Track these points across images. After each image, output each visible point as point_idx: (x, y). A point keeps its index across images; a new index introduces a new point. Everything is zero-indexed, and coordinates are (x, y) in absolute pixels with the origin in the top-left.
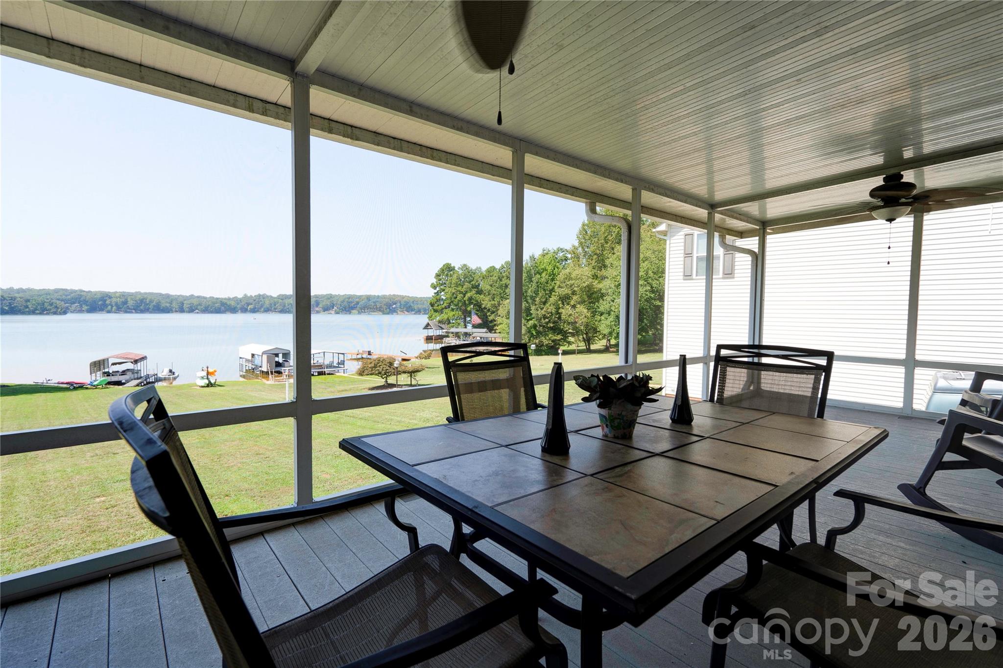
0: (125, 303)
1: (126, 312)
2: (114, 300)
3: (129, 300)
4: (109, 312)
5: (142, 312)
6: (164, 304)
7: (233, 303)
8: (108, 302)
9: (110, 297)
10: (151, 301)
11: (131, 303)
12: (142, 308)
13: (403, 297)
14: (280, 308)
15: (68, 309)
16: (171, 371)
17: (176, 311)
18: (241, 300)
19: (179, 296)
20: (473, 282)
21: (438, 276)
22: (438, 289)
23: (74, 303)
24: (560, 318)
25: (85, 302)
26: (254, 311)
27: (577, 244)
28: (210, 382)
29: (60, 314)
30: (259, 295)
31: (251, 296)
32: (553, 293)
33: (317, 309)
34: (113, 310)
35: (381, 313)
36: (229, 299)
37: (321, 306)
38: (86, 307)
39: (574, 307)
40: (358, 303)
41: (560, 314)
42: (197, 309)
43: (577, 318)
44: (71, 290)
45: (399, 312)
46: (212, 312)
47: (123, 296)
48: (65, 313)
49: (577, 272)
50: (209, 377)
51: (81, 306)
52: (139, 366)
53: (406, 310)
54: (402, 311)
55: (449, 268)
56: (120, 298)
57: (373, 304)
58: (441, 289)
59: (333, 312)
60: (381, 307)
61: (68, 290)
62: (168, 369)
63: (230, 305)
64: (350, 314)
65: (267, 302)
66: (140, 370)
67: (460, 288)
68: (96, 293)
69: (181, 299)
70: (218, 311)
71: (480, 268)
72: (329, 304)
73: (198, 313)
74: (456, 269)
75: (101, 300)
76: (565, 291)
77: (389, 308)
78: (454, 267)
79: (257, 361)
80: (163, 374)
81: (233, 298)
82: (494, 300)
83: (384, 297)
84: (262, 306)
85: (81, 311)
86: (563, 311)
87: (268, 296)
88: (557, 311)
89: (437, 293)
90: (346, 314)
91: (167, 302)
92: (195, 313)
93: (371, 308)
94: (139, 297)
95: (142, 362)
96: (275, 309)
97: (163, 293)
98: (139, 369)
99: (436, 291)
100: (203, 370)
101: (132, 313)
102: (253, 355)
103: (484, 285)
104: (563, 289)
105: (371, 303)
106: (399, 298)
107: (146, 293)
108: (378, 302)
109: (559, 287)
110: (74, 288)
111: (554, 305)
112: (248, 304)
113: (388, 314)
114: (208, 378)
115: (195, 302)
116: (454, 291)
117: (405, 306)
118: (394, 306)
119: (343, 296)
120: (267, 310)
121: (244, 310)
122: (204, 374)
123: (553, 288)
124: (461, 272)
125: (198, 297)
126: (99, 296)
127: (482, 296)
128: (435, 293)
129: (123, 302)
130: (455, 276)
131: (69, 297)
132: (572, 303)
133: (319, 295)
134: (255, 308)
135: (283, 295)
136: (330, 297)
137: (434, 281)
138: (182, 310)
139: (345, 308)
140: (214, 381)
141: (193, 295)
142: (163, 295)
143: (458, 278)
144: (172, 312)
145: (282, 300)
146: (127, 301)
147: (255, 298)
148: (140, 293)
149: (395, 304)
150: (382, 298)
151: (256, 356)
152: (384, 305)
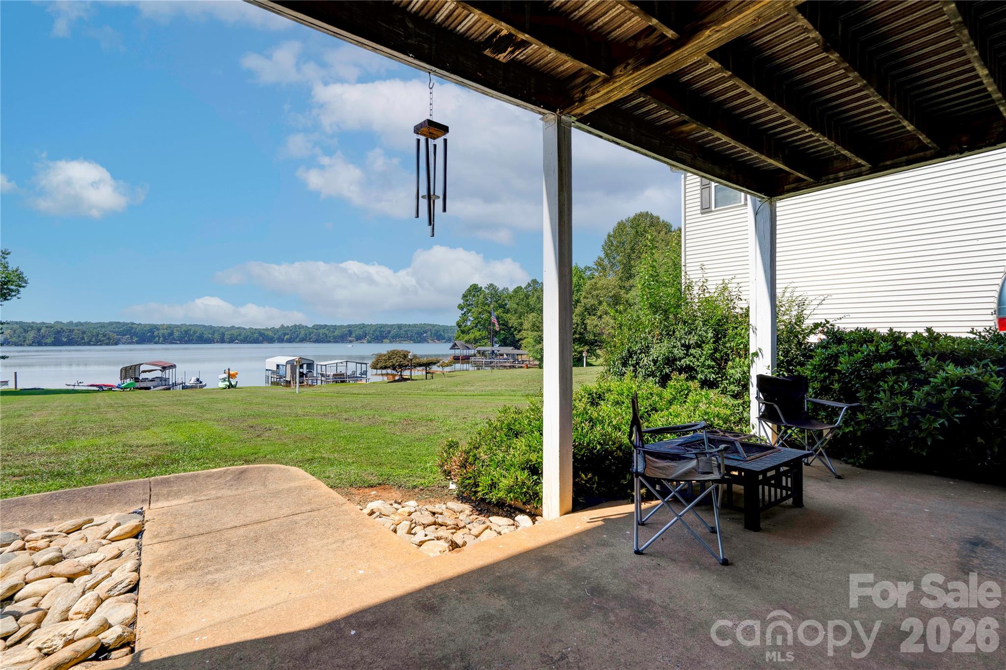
0: (171, 334)
1: (171, 343)
2: (162, 331)
3: (175, 331)
4: (156, 343)
5: (186, 342)
6: (207, 335)
7: (270, 333)
8: (156, 334)
9: (158, 329)
10: (195, 332)
11: (176, 334)
12: (186, 338)
13: (434, 326)
14: (314, 337)
15: (120, 341)
16: (198, 380)
17: (218, 342)
18: (278, 330)
19: (221, 327)
20: (500, 302)
21: (464, 296)
22: (465, 310)
23: (126, 335)
24: (585, 329)
25: (135, 334)
26: (290, 341)
27: (602, 255)
28: (231, 384)
29: (112, 345)
30: (295, 326)
31: (288, 327)
32: (579, 304)
33: (350, 339)
34: (160, 341)
35: (412, 342)
36: (267, 330)
37: (353, 335)
38: (136, 339)
39: (600, 317)
40: (389, 332)
41: (586, 325)
42: (237, 339)
43: (604, 328)
44: (124, 323)
45: (430, 341)
46: (250, 342)
47: (170, 327)
48: (116, 344)
49: (602, 282)
50: (230, 379)
51: (131, 337)
52: (168, 374)
53: (437, 339)
54: (433, 340)
55: (476, 289)
56: (167, 329)
57: (404, 333)
58: (468, 309)
59: (365, 341)
60: (412, 336)
61: (121, 323)
62: (195, 378)
63: (268, 335)
64: (382, 343)
65: (303, 332)
66: (169, 378)
67: (486, 308)
68: (145, 325)
69: (222, 330)
70: (256, 341)
71: (507, 289)
72: (361, 333)
73: (237, 343)
74: (483, 289)
75: (150, 332)
76: (591, 301)
77: (420, 337)
78: (481, 288)
79: (282, 371)
80: (190, 382)
81: (271, 329)
82: (520, 318)
83: (415, 326)
84: (298, 336)
85: (132, 343)
86: (588, 321)
87: (303, 327)
88: (583, 322)
89: (464, 314)
90: (378, 343)
91: (209, 333)
92: (235, 343)
93: (402, 337)
94: (184, 328)
95: (171, 370)
96: (310, 339)
97: (207, 325)
98: (167, 377)
99: (463, 312)
100: (225, 373)
101: (177, 343)
102: (278, 366)
103: (511, 305)
104: (588, 300)
105: (402, 332)
106: (430, 327)
107: (190, 325)
108: (409, 330)
109: (585, 297)
110: (125, 321)
111: (580, 315)
112: (285, 334)
113: (419, 342)
114: (229, 381)
115: (235, 333)
116: (480, 310)
117: (435, 334)
118: (425, 335)
119: (375, 325)
120: (302, 340)
121: (281, 340)
122: (226, 376)
123: (579, 299)
124: (487, 291)
125: (238, 328)
126: (148, 328)
127: (509, 315)
128: (462, 314)
129: (169, 333)
130: (481, 297)
131: (121, 329)
132: (599, 313)
133: (352, 325)
134: (291, 338)
135: (318, 325)
136: (363, 326)
137: (461, 302)
138: (222, 341)
139: (377, 337)
140: (235, 383)
141: (233, 326)
142: (206, 327)
143: (485, 298)
144: (214, 343)
145: (317, 330)
146: (173, 333)
147: (291, 328)
148: (185, 325)
149: (426, 332)
150: (413, 327)
151: (281, 367)
152: (416, 333)
